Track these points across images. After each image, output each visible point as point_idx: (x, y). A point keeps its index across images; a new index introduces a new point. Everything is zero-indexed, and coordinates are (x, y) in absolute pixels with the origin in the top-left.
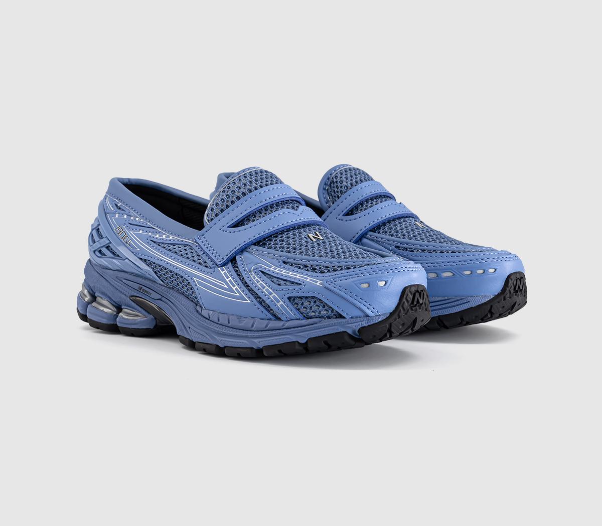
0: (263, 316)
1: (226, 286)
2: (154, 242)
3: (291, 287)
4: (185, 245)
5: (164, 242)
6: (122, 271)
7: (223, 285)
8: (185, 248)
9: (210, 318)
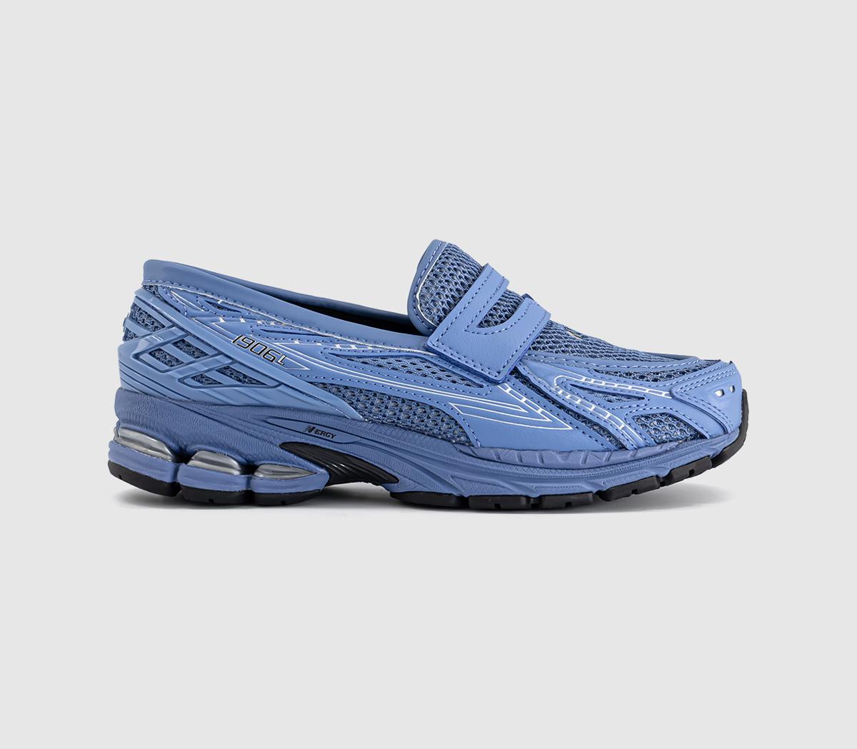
0: (598, 446)
1: (523, 410)
2: (337, 355)
3: (634, 403)
4: (408, 357)
5: (359, 354)
6: (263, 406)
7: (518, 408)
8: (410, 361)
9: (499, 458)
